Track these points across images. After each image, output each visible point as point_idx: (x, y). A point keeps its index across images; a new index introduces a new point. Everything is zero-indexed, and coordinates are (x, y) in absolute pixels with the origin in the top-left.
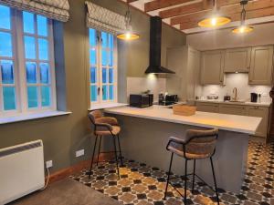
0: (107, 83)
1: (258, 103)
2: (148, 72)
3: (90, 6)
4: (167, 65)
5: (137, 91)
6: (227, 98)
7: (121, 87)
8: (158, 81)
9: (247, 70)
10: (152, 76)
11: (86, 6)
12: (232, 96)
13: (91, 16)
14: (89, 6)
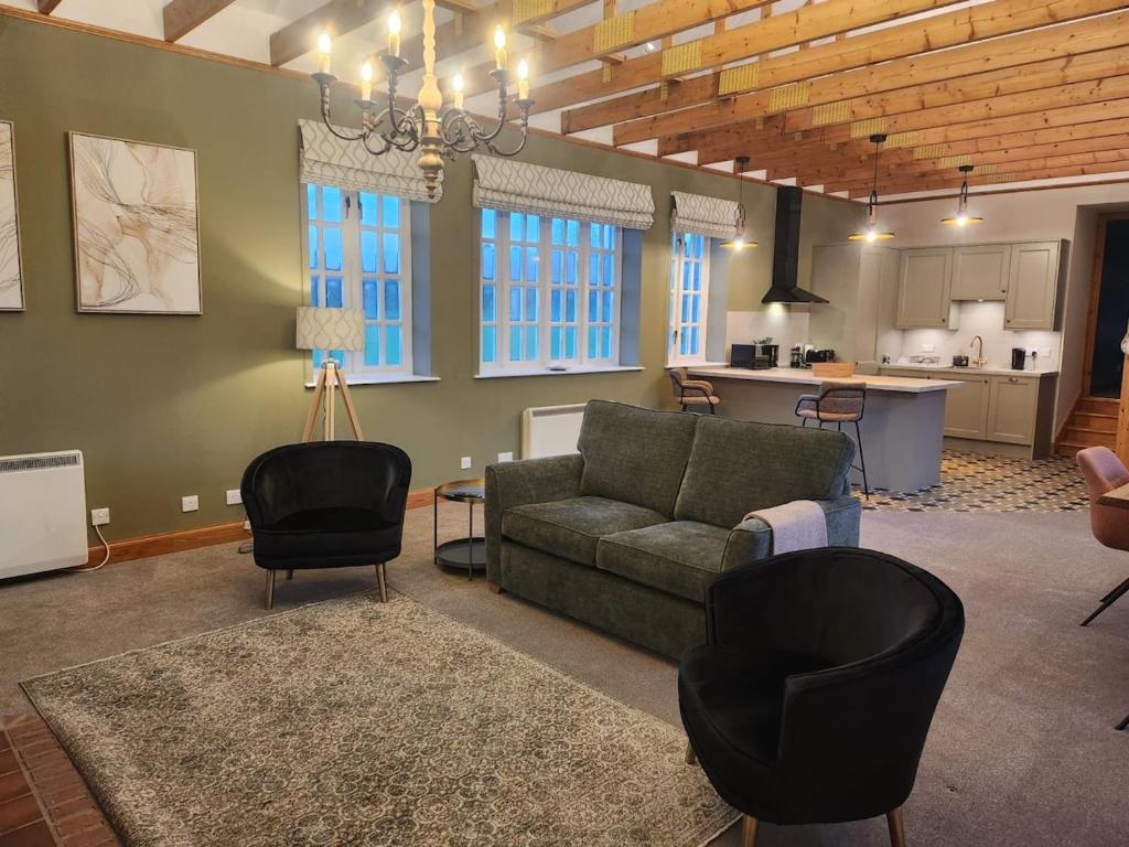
0: (689, 324)
1: (1025, 371)
2: (767, 300)
3: (679, 197)
4: (812, 285)
5: (747, 338)
6: (960, 362)
7: (714, 331)
8: (790, 318)
9: (1001, 296)
10: (776, 310)
11: (673, 197)
12: (973, 357)
13: (680, 214)
14: (677, 199)
